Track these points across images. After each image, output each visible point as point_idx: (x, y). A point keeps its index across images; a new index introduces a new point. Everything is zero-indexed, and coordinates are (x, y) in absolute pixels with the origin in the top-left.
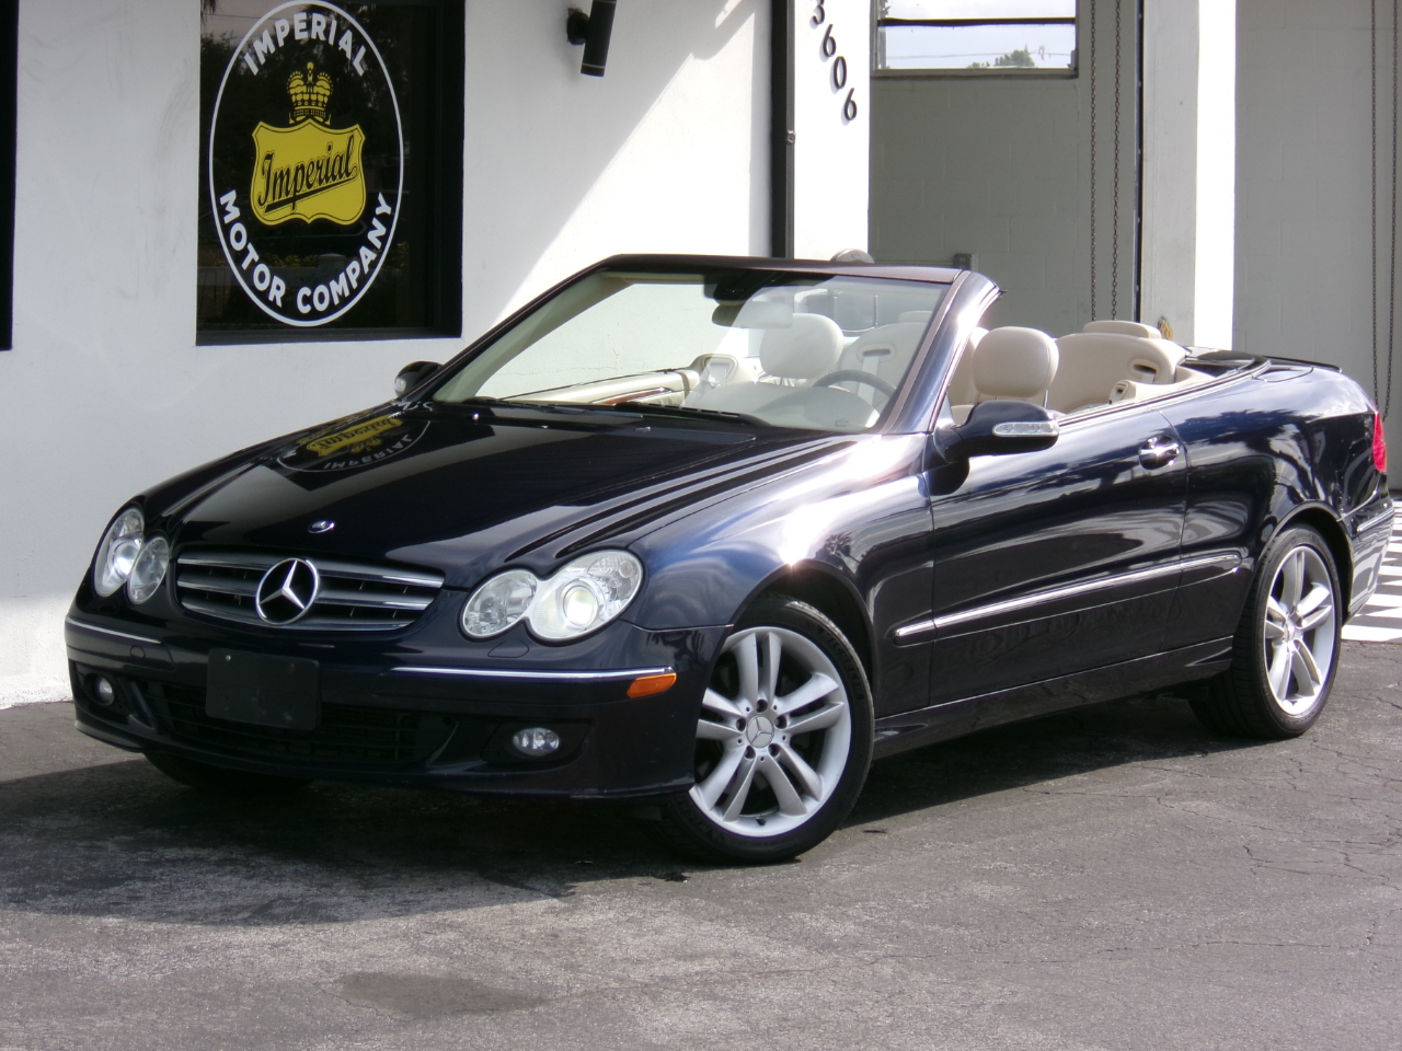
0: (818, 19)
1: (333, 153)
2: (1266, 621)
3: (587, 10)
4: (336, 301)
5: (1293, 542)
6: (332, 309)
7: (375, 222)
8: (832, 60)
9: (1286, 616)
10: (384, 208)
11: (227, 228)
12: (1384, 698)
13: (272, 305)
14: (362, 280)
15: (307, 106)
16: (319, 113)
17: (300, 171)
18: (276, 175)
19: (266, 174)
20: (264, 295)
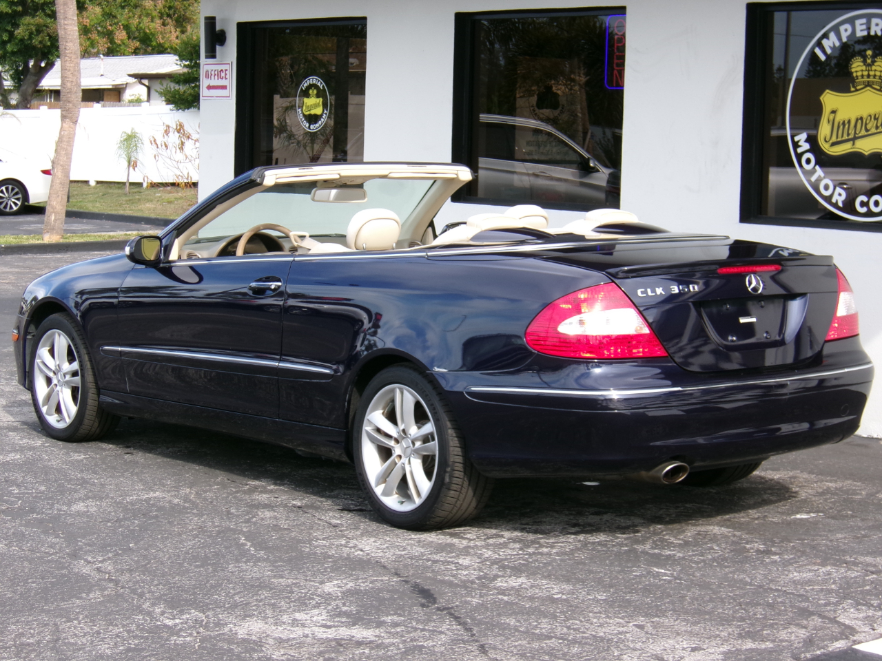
15: (866, 79)
16: (877, 83)
17: (860, 121)
18: (839, 123)
19: (831, 123)
20: (828, 199)
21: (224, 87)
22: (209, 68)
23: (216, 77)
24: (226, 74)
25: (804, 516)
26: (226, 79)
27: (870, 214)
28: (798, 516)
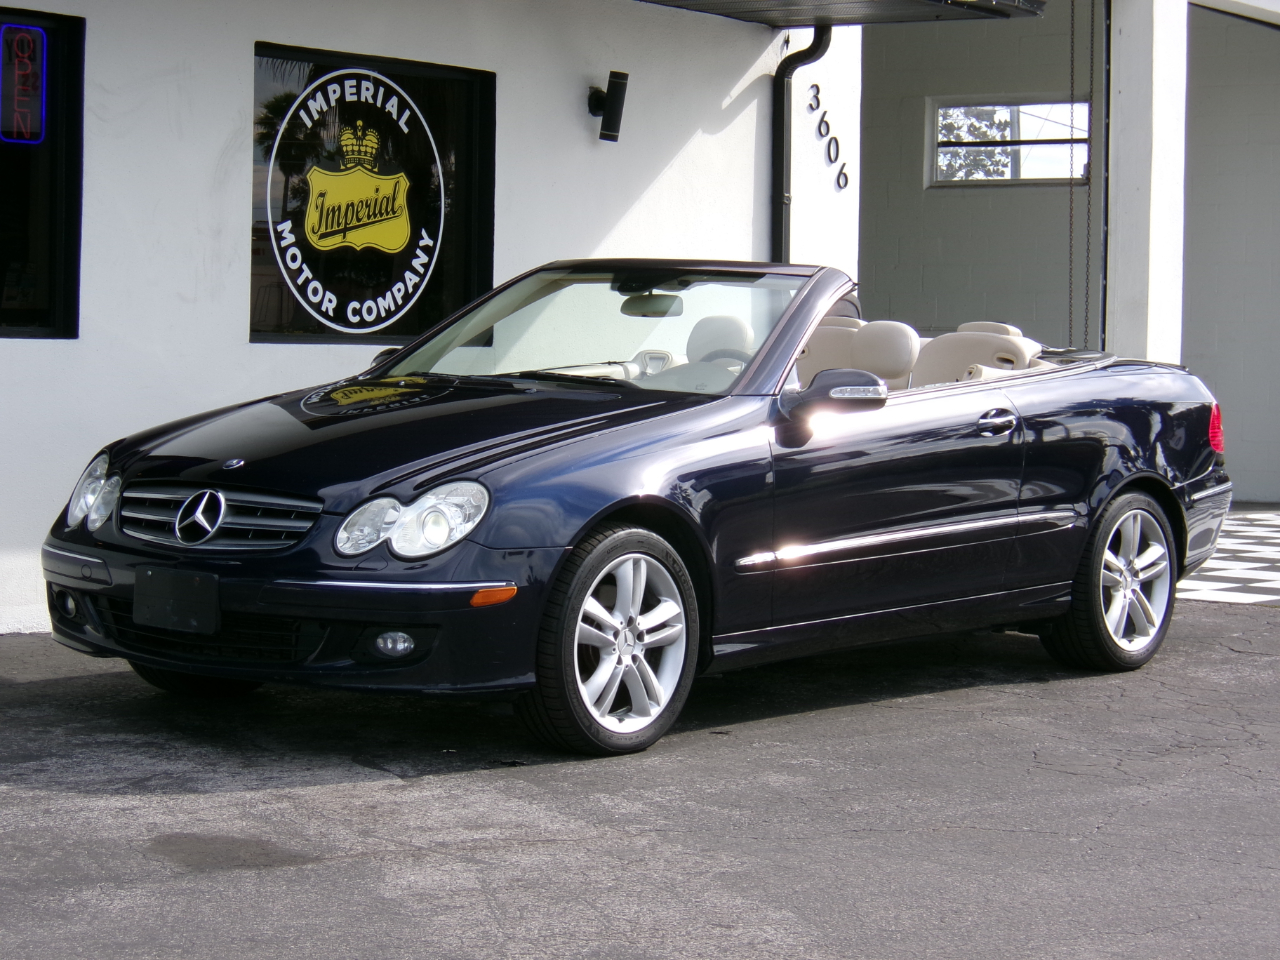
0: (814, 106)
1: (381, 195)
2: (1103, 570)
3: (605, 88)
4: (383, 314)
5: (1129, 505)
6: (379, 320)
7: (419, 252)
8: (827, 139)
9: (1123, 568)
10: (426, 241)
11: (283, 251)
12: (1224, 644)
13: (325, 315)
14: (407, 297)
15: (356, 156)
16: (368, 162)
17: (351, 208)
18: (328, 209)
19: (319, 208)
20: (317, 306)
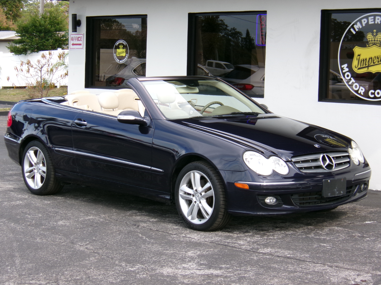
15: (373, 42)
16: (378, 43)
17: (371, 59)
18: (361, 60)
19: (358, 60)
20: (357, 92)
21: (80, 44)
22: (73, 36)
23: (76, 40)
24: (81, 39)
25: (369, 222)
26: (81, 41)
27: (375, 98)
28: (367, 222)
